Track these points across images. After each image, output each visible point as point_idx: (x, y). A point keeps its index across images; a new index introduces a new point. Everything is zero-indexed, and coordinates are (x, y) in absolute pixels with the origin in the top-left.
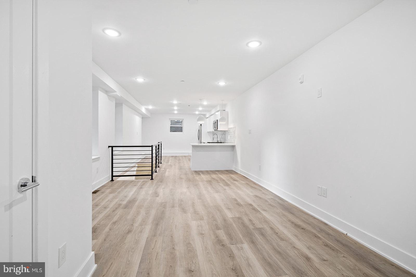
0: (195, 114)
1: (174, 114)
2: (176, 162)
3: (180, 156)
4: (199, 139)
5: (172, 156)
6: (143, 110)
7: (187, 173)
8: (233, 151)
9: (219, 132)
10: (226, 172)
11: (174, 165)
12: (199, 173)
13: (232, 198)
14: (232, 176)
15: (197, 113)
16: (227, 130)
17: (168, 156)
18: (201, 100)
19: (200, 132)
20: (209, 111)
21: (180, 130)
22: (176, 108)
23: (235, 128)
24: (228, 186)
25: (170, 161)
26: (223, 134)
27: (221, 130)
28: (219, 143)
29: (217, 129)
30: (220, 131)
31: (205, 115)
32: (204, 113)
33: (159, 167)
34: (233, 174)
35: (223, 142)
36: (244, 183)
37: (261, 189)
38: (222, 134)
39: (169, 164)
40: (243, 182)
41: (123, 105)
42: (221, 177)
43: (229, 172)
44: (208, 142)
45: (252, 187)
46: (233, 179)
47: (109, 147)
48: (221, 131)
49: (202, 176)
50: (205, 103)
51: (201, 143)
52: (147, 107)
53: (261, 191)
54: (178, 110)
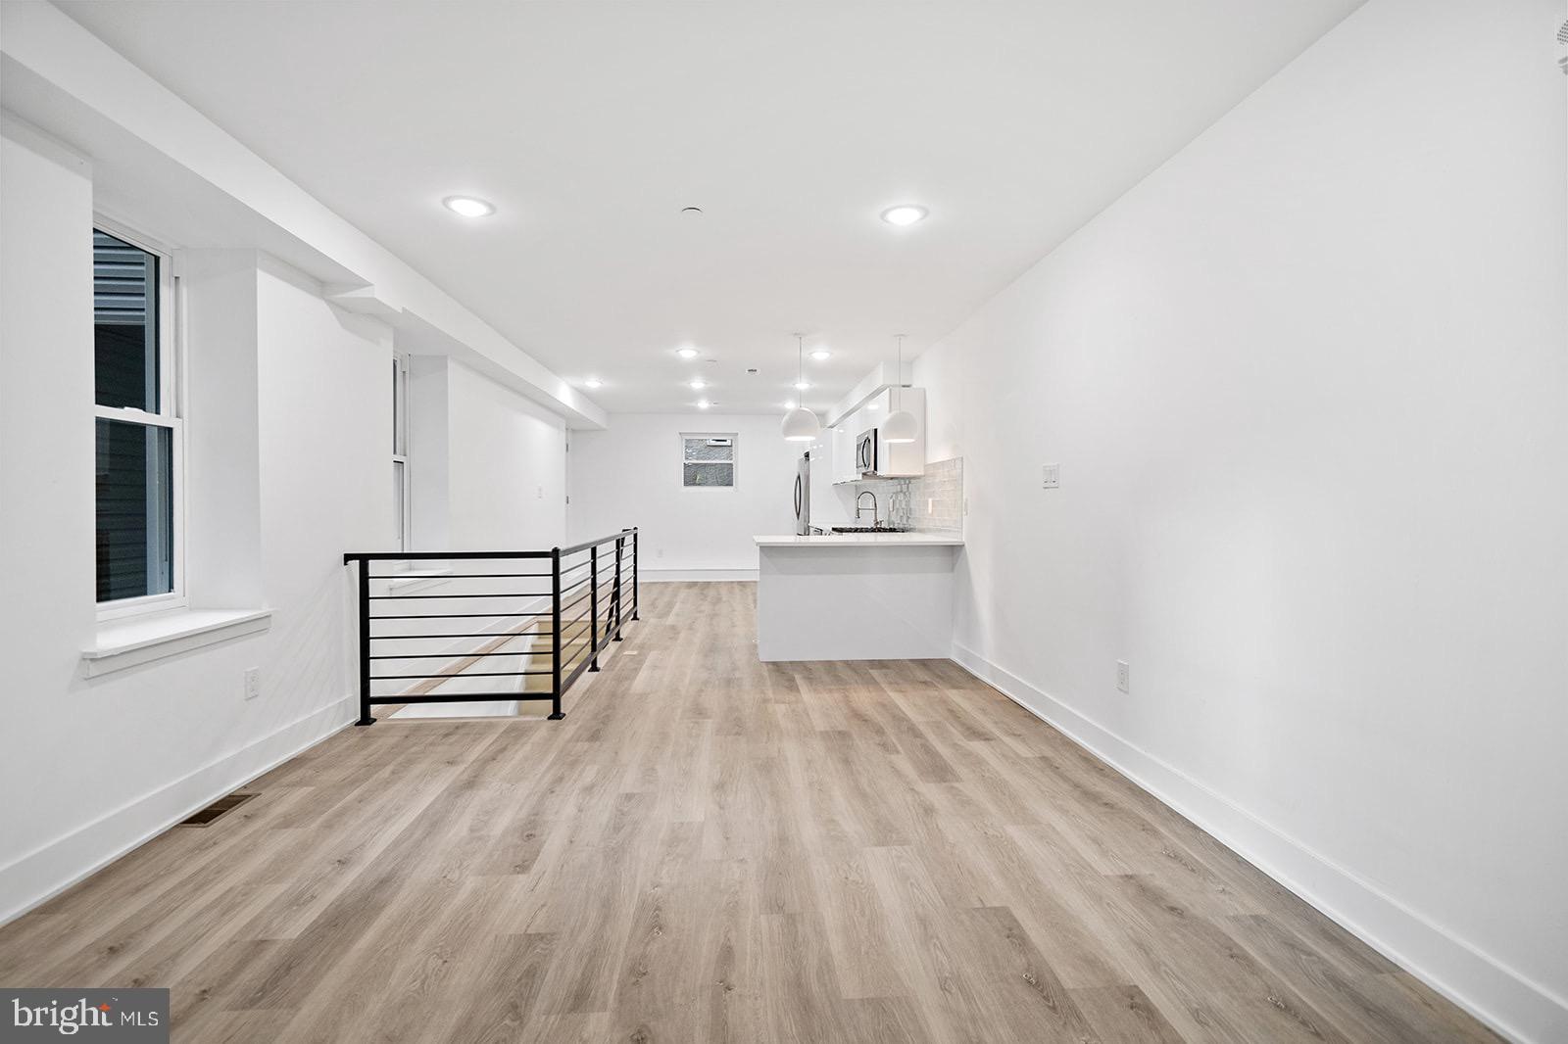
0: (781, 413)
1: (695, 411)
2: (700, 612)
3: (725, 582)
4: (798, 514)
5: (692, 585)
6: (564, 394)
7: (737, 675)
8: (952, 570)
9: (884, 483)
10: (922, 675)
11: (690, 629)
12: (792, 680)
13: (984, 908)
14: (955, 696)
15: (790, 405)
16: (923, 473)
17: (673, 582)
18: (799, 335)
19: (802, 484)
20: (841, 396)
21: (725, 477)
22: (697, 384)
23: (959, 462)
24: (943, 780)
25: (676, 609)
26: (901, 491)
27: (894, 473)
28: (885, 530)
29: (876, 469)
30: (887, 478)
31: (822, 416)
32: (821, 407)
33: (618, 638)
34: (954, 687)
35: (901, 526)
36: (1026, 760)
37: (1148, 816)
38: (896, 493)
39: (670, 620)
40: (1023, 750)
41: (451, 365)
42: (897, 707)
43: (938, 676)
44: (834, 529)
45: (1089, 796)
46: (963, 724)
47: (348, 558)
48: (892, 478)
49: (808, 696)
50: (821, 355)
51: (807, 532)
52: (577, 382)
53: (1155, 832)
54: (709, 394)
